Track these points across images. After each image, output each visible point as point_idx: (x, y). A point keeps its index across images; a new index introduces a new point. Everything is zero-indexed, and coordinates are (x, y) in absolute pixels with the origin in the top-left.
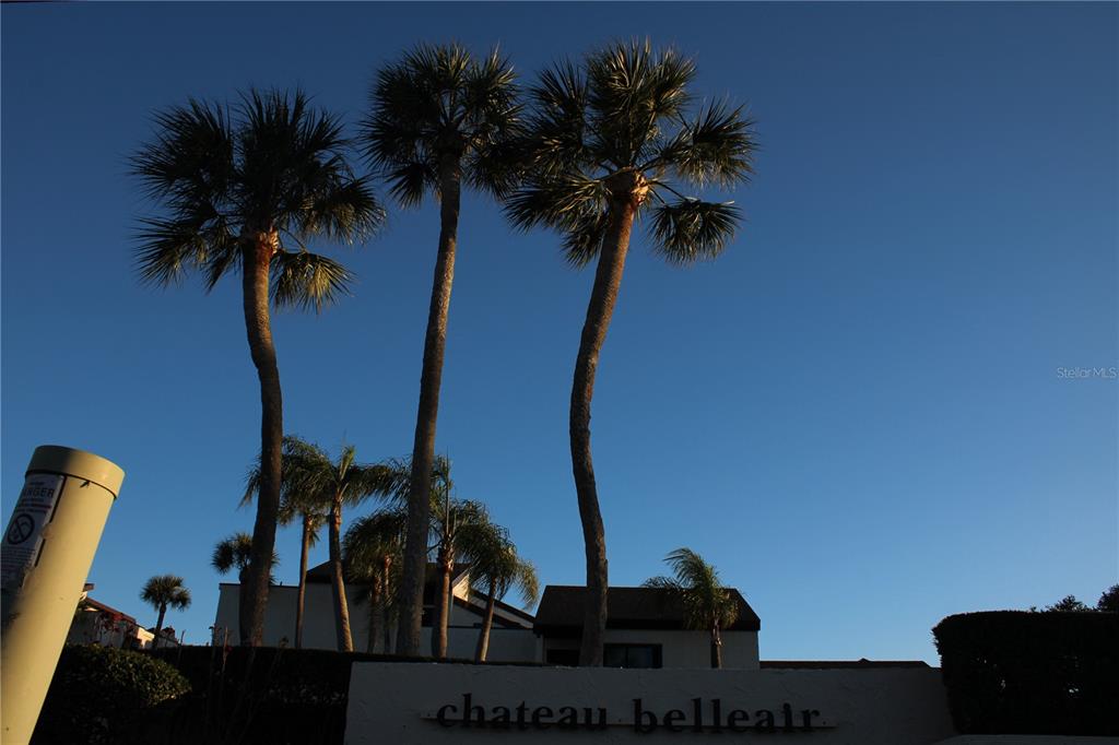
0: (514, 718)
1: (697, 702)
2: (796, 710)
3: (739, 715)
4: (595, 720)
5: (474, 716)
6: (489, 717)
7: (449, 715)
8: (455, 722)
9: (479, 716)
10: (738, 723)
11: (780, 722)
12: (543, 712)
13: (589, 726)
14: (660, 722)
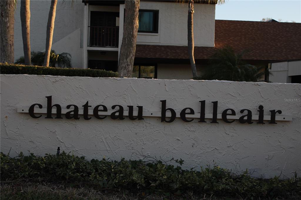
0: (81, 112)
1: (203, 103)
2: (266, 109)
3: (229, 112)
4: (135, 113)
5: (54, 111)
6: (64, 111)
7: (37, 110)
8: (41, 115)
9: (57, 111)
10: (228, 117)
11: (255, 117)
12: (101, 108)
13: (131, 117)
14: (178, 115)
